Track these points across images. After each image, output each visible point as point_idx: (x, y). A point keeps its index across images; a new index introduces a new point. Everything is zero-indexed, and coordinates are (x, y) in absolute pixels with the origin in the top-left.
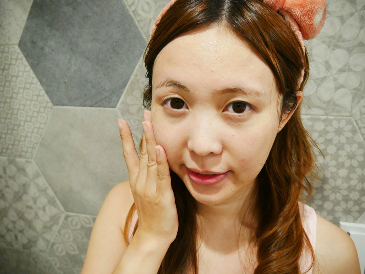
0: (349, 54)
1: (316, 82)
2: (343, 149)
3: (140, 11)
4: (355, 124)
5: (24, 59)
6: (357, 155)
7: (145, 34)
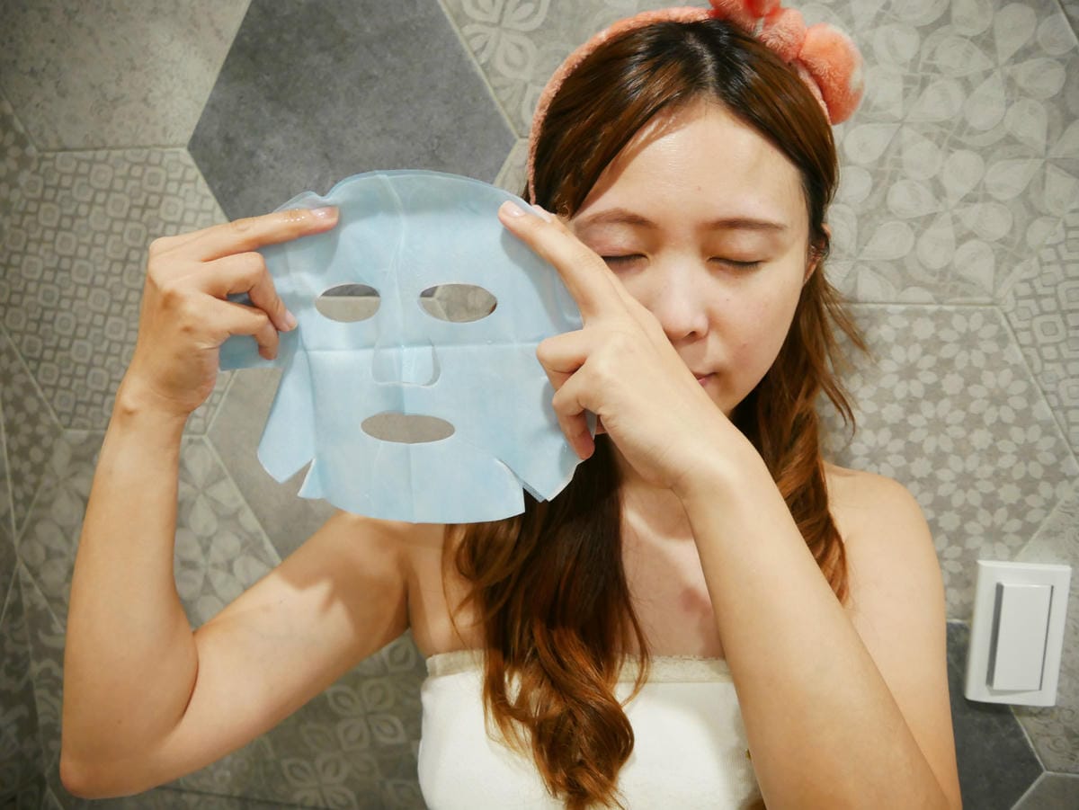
0: (986, 161)
1: (912, 227)
2: (980, 383)
3: (500, 65)
4: (1004, 323)
5: (201, 180)
6: (1012, 395)
7: (511, 119)
